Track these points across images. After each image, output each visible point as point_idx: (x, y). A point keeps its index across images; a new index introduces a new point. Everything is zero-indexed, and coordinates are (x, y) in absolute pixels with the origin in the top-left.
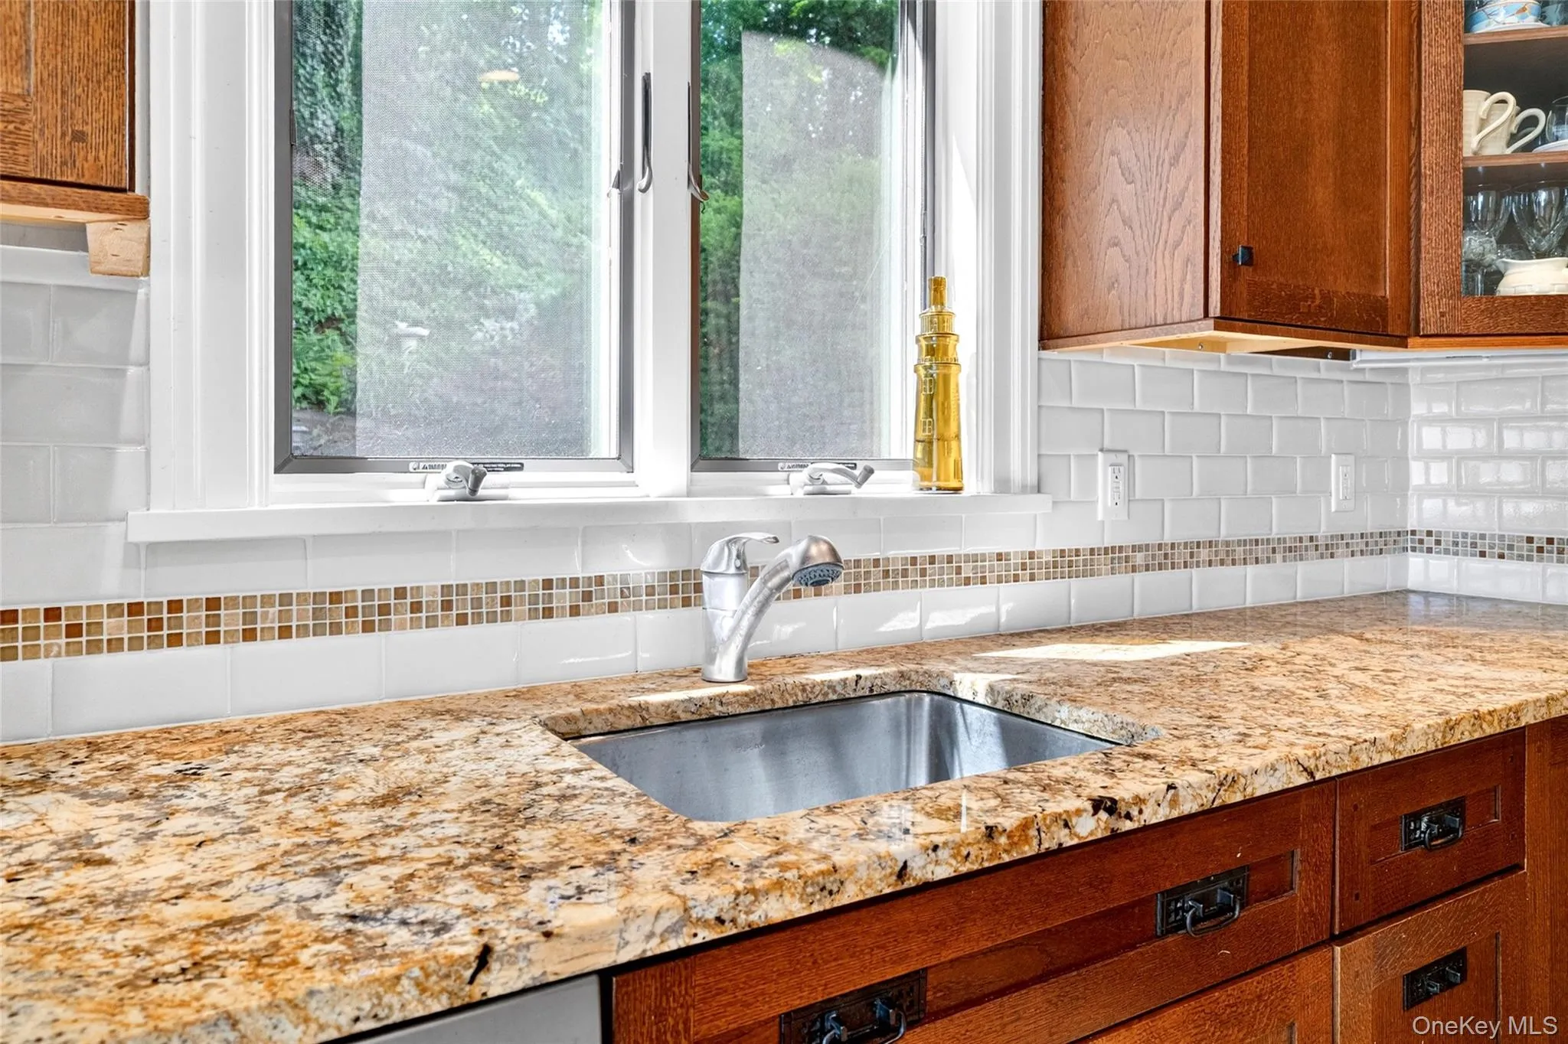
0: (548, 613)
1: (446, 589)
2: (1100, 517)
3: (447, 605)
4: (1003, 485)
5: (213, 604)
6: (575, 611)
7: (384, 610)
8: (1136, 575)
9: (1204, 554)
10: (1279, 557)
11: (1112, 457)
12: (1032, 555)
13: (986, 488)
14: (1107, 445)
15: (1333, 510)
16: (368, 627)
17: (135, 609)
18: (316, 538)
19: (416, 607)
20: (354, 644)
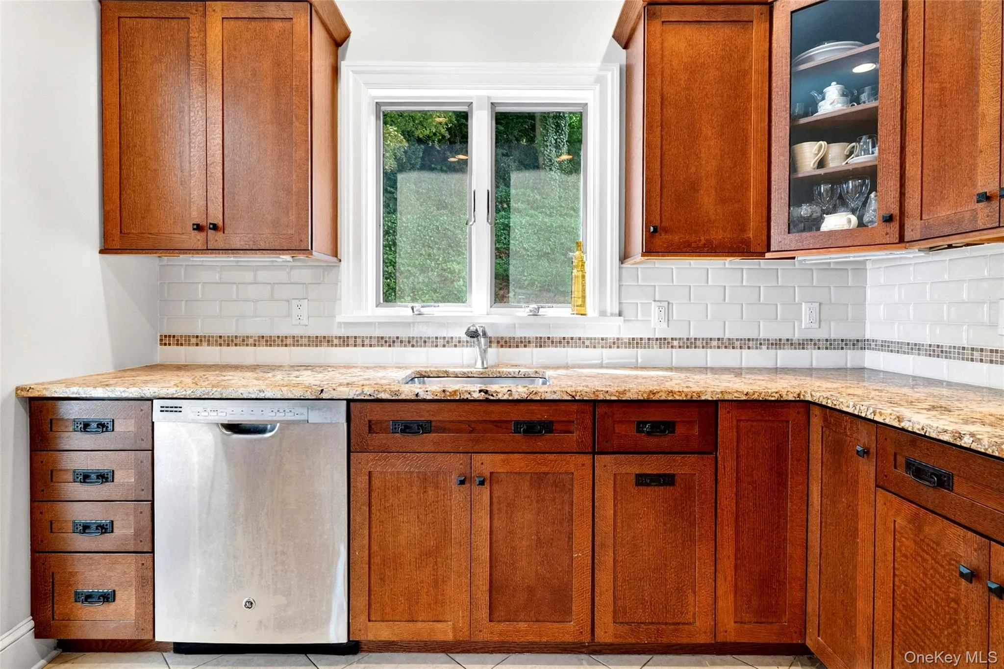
0: (437, 346)
1: (409, 338)
2: (652, 326)
3: (409, 342)
4: (603, 313)
5: (355, 337)
6: (444, 346)
7: (394, 342)
8: (674, 350)
9: (714, 343)
10: (764, 347)
11: (659, 304)
12: (618, 339)
13: (596, 314)
14: (656, 299)
15: (803, 327)
16: (390, 346)
17: (340, 337)
18: (379, 323)
19: (401, 342)
20: (386, 350)
